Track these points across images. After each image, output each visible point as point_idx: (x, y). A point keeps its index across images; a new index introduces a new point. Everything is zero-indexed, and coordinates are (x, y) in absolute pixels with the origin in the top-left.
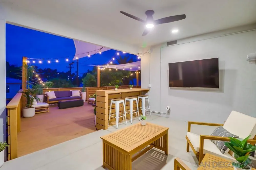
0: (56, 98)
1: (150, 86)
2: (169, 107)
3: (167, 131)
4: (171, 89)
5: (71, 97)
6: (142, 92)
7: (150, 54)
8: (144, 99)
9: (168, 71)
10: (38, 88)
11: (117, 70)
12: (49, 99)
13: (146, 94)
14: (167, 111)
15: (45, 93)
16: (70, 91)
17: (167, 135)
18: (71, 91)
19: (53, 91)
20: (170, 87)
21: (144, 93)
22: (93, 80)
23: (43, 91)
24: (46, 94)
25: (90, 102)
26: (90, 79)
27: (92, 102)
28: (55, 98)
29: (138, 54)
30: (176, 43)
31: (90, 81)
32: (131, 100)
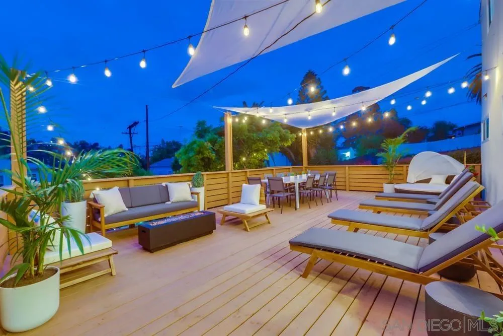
0: (127, 209)
5: (169, 203)
10: (69, 180)
12: (105, 215)
15: (92, 196)
16: (164, 184)
18: (167, 186)
19: (116, 188)
22: (209, 153)
23: (85, 187)
24: (95, 200)
25: (227, 218)
26: (199, 152)
28: (124, 211)
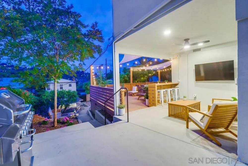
1: (179, 81)
2: (195, 95)
3: (199, 103)
4: (196, 82)
6: (173, 86)
7: (179, 58)
8: (176, 89)
9: (194, 70)
11: (146, 70)
13: (176, 87)
14: (194, 97)
17: (199, 105)
20: (196, 81)
21: (175, 85)
27: (131, 94)
29: (171, 59)
30: (200, 50)
31: (124, 79)
32: (169, 90)
